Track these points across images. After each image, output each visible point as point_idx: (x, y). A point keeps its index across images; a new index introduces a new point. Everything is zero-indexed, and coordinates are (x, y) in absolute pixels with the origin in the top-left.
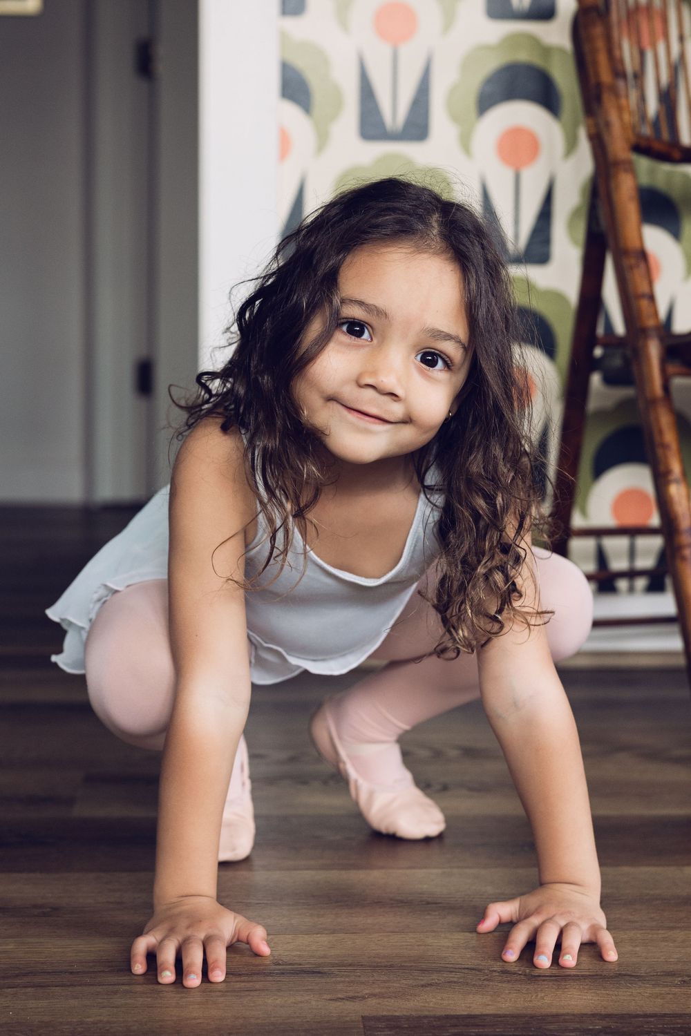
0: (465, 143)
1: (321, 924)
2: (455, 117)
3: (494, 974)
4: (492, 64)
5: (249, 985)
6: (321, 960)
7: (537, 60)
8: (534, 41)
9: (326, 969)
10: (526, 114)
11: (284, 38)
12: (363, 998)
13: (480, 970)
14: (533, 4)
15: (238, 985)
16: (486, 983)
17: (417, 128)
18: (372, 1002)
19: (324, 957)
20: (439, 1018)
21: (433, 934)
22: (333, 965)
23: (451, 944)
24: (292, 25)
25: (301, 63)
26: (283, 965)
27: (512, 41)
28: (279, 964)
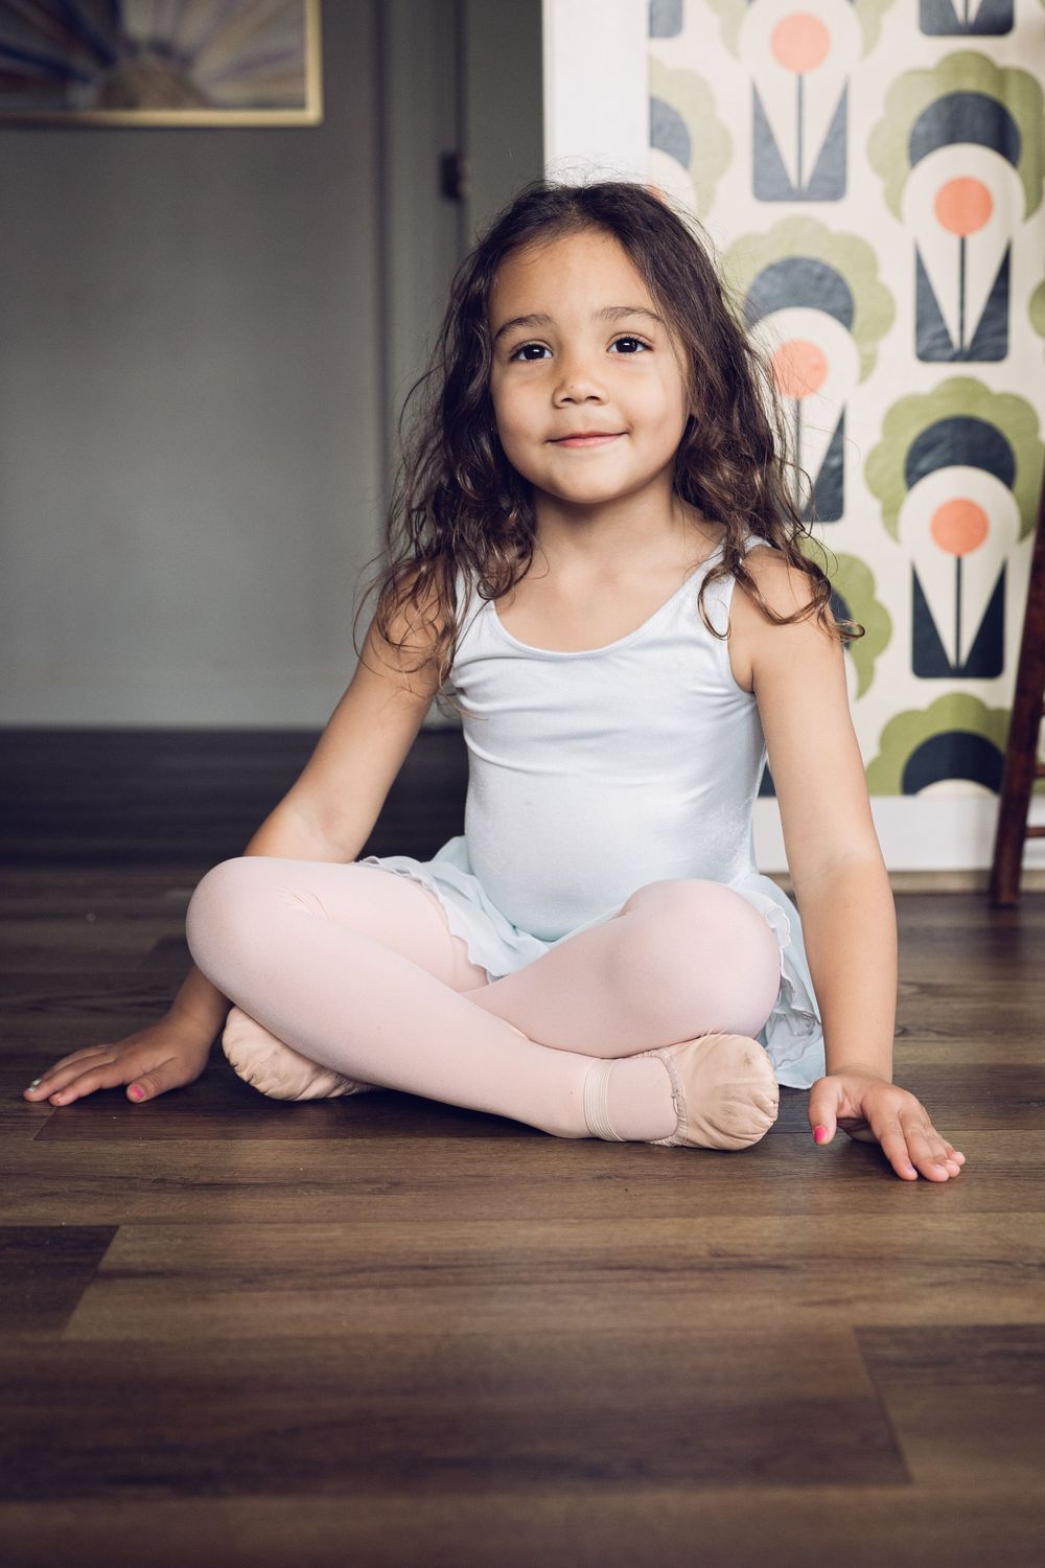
0: (894, 204)
1: (770, 1203)
2: (879, 169)
3: (1032, 1269)
4: (927, 95)
5: (681, 1284)
6: (778, 1251)
7: (988, 89)
8: (985, 61)
9: (788, 1263)
10: (974, 161)
11: (652, 63)
12: (849, 1302)
13: (1008, 1263)
14: (982, 8)
15: (664, 1285)
16: (1023, 1281)
17: (830, 183)
18: (864, 1307)
19: (782, 1245)
20: (967, 1329)
21: (932, 1215)
22: (801, 1257)
23: (959, 1229)
24: (661, 47)
25: (675, 99)
26: (725, 1256)
27: (954, 62)
28: (719, 1256)
